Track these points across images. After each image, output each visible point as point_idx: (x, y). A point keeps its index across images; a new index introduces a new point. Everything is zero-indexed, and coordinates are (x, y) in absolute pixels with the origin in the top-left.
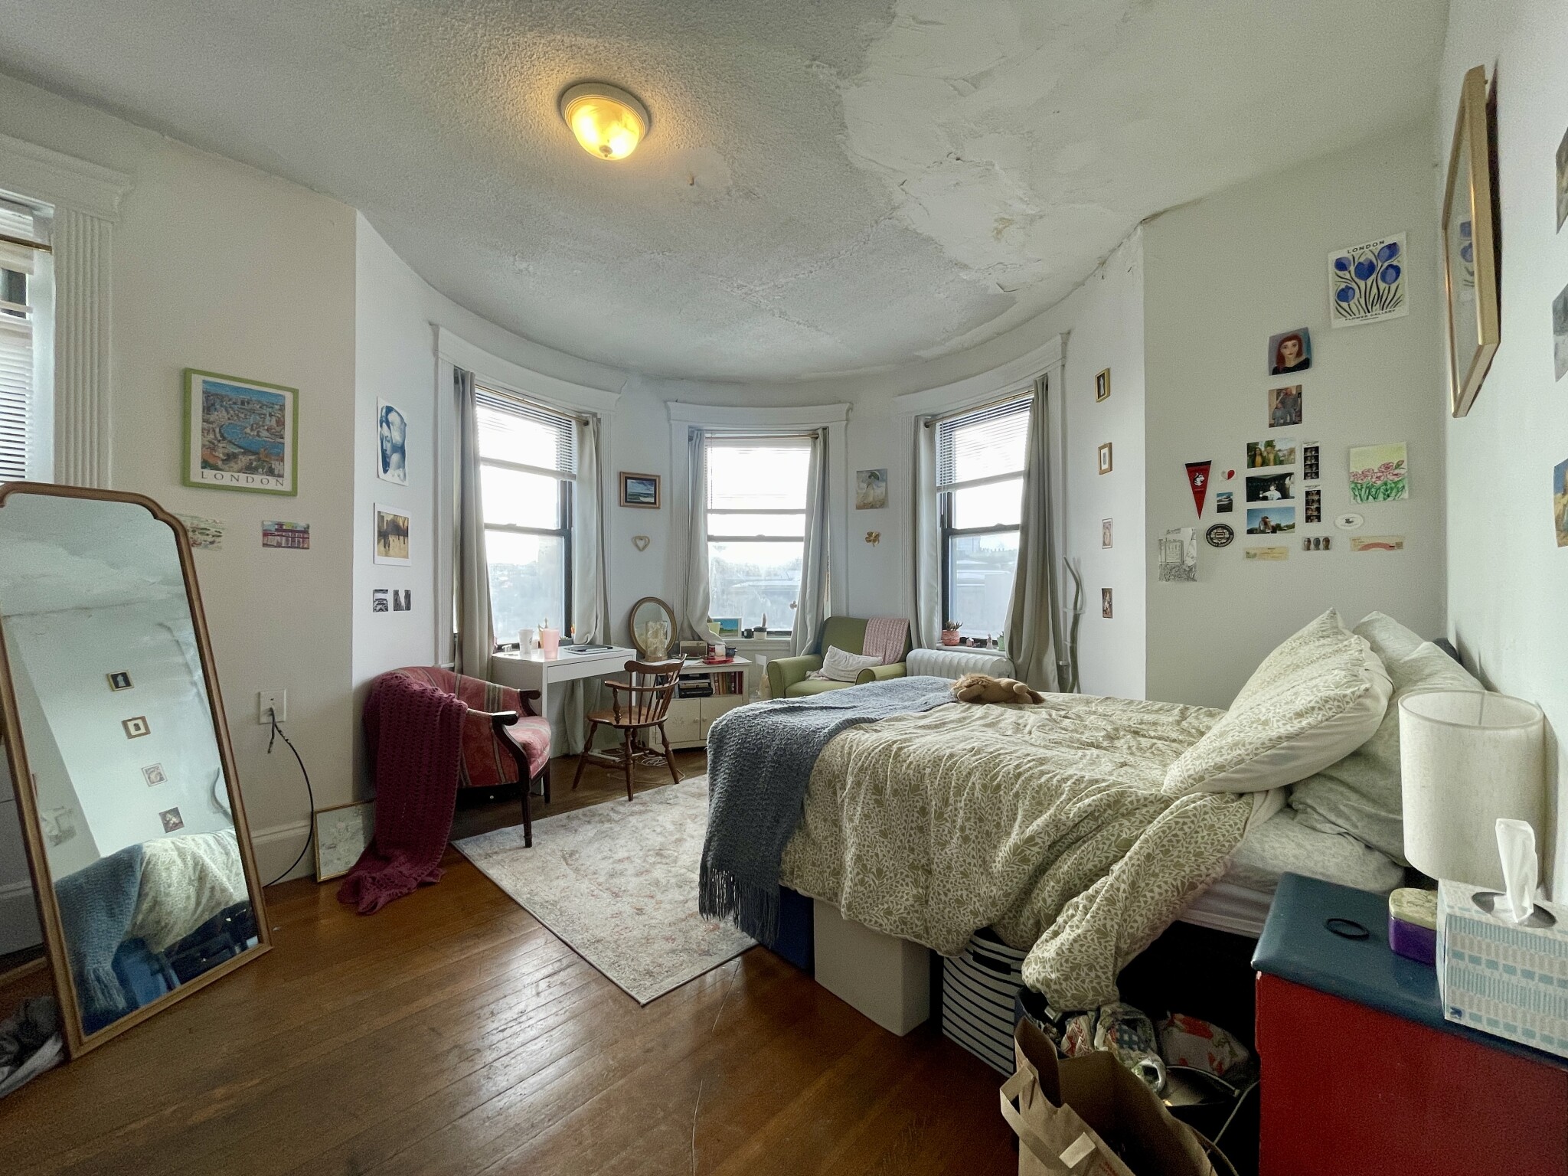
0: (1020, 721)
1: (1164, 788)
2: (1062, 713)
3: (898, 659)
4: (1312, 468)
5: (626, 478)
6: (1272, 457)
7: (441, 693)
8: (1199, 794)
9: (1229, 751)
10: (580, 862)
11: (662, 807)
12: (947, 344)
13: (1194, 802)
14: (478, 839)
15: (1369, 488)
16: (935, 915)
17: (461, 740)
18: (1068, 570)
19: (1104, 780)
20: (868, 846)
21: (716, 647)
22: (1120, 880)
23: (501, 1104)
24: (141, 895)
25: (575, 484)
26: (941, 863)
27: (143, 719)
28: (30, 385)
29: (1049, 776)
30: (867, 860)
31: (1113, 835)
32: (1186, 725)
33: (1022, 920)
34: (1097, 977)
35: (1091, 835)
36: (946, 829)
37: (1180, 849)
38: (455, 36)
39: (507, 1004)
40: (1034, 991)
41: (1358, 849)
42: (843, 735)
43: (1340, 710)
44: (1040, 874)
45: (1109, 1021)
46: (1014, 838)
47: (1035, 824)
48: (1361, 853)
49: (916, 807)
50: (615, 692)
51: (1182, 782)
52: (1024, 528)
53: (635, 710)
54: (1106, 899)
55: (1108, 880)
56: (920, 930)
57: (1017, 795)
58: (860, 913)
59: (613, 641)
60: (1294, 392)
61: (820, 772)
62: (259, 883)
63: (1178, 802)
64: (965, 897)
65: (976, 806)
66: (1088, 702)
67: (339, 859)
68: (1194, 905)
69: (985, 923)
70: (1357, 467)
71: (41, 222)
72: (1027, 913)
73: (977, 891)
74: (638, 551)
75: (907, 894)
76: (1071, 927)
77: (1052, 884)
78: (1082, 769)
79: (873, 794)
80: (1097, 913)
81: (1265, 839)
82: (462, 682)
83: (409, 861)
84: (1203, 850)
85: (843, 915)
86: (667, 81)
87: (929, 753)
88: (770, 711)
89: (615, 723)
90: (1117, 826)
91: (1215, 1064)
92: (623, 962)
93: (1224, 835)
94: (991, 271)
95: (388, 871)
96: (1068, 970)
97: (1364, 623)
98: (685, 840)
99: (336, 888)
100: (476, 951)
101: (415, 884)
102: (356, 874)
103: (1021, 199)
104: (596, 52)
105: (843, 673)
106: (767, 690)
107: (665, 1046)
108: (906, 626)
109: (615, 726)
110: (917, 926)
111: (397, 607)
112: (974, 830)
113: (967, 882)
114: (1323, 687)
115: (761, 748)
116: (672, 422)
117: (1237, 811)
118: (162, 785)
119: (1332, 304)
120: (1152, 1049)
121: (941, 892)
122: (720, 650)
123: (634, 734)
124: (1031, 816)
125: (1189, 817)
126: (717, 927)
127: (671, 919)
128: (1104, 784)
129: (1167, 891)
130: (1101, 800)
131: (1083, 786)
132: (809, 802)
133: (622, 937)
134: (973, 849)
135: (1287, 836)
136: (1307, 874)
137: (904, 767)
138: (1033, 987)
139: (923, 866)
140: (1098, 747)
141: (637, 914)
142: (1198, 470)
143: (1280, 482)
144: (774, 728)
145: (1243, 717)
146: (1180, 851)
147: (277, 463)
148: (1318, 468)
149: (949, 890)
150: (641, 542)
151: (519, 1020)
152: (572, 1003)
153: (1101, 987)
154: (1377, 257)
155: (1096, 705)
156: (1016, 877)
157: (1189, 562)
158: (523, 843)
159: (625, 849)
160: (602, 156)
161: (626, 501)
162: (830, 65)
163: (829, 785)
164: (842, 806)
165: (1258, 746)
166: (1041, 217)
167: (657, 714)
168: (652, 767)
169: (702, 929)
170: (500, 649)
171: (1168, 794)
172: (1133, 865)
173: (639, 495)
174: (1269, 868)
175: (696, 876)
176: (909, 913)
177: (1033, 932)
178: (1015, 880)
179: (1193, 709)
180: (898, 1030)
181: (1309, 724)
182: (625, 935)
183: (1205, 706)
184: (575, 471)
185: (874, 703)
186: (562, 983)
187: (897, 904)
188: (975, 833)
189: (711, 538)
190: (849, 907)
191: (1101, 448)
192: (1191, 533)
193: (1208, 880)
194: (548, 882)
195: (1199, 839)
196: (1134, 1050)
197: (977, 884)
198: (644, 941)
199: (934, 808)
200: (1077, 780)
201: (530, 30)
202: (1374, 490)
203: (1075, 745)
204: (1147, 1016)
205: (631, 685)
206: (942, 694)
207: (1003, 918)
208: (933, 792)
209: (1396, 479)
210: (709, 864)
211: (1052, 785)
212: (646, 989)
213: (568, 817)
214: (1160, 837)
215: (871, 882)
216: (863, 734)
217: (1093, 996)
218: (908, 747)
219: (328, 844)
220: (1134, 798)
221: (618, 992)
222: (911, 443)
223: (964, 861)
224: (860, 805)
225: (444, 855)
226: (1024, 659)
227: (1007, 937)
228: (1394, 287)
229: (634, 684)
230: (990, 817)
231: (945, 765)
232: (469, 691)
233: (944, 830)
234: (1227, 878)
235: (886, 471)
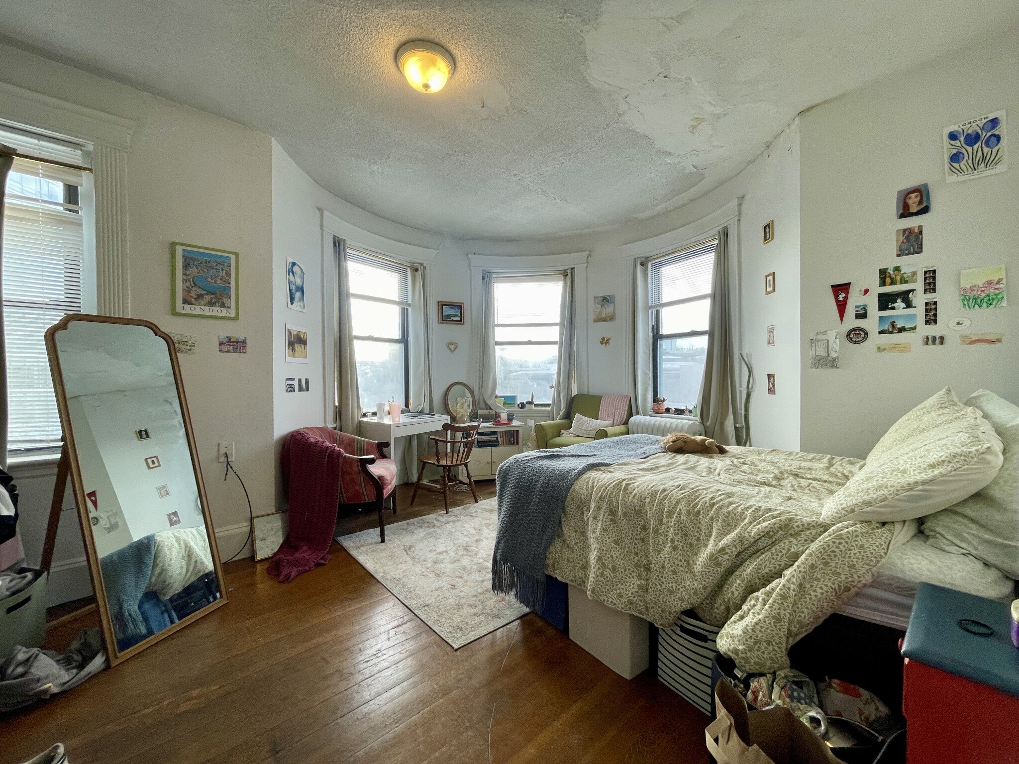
0: (711, 466)
1: (822, 516)
2: (741, 461)
3: (623, 422)
5: (442, 305)
6: (898, 278)
7: (328, 443)
8: (851, 522)
9: (875, 492)
10: (416, 553)
11: (467, 518)
12: (656, 208)
13: (848, 528)
14: (351, 537)
15: (975, 299)
16: (653, 599)
17: (340, 474)
18: (742, 361)
19: (776, 510)
20: (606, 550)
21: (501, 414)
22: (791, 582)
23: (366, 710)
24: (155, 565)
25: (410, 309)
26: (657, 563)
27: (156, 457)
28: (82, 254)
29: (735, 505)
30: (605, 560)
31: (784, 549)
32: (834, 470)
33: (716, 605)
34: (774, 650)
35: (767, 548)
36: (661, 541)
37: (837, 561)
38: (328, 17)
39: (369, 644)
40: (725, 656)
41: (979, 566)
42: (587, 475)
43: (966, 463)
44: (729, 574)
45: (782, 682)
46: (710, 548)
47: (725, 539)
48: (981, 569)
49: (639, 525)
50: (436, 443)
51: (837, 513)
52: (711, 333)
53: (450, 455)
54: (780, 595)
55: (783, 581)
56: (642, 608)
57: (712, 518)
58: (601, 595)
59: (435, 409)
60: (916, 231)
61: (572, 499)
62: (220, 561)
63: (834, 527)
64: (674, 588)
65: (682, 525)
66: (759, 453)
67: (267, 547)
68: (848, 602)
69: (689, 607)
70: (965, 284)
71: (87, 154)
72: (719, 601)
73: (683, 584)
74: (450, 352)
75: (633, 584)
76: (754, 613)
77: (738, 582)
78: (759, 501)
79: (609, 515)
80: (773, 605)
81: (904, 557)
82: (341, 437)
83: (309, 550)
84: (855, 563)
85: (589, 597)
86: (466, 36)
87: (649, 488)
88: (538, 457)
89: (437, 463)
90: (787, 543)
91: (863, 717)
92: (443, 620)
93: (872, 553)
94: (688, 156)
95: (297, 555)
96: (751, 644)
97: (973, 398)
98: (482, 540)
99: (266, 565)
100: (350, 609)
101: (313, 564)
102: (278, 557)
103: (710, 102)
104: (419, 20)
105: (585, 432)
106: (535, 443)
107: (470, 678)
108: (628, 400)
109: (437, 466)
110: (640, 606)
111: (301, 389)
112: (681, 542)
113: (676, 578)
114: (951, 445)
115: (532, 482)
116: (471, 267)
117: (882, 536)
118: (168, 498)
119: (946, 165)
120: (815, 703)
121: (657, 584)
122: (504, 416)
123: (449, 471)
124: (723, 533)
125: (843, 539)
126: (503, 599)
127: (474, 593)
128: (776, 512)
129: (827, 592)
130: (775, 523)
131: (760, 513)
132: (564, 519)
133: (442, 603)
134: (680, 555)
135: (922, 556)
136: (937, 584)
137: (631, 497)
138: (726, 654)
139: (644, 565)
140: (769, 485)
141: (452, 589)
142: (841, 289)
143: (905, 297)
144: (541, 470)
145: (884, 467)
146: (837, 563)
147: (227, 300)
148: (935, 285)
149: (663, 583)
150: (452, 346)
151: (377, 655)
152: (410, 646)
153: (777, 658)
154: (982, 129)
155: (765, 455)
156: (711, 576)
157: (834, 355)
158: (380, 540)
159: (444, 545)
160: (423, 90)
161: (443, 320)
162: (576, 15)
163: (579, 508)
164: (588, 524)
165: (898, 488)
166: (725, 115)
167: (464, 458)
168: (461, 492)
169: (494, 600)
170: (364, 415)
171: (826, 521)
172: (800, 572)
173: (451, 316)
174: (908, 578)
175: (490, 564)
176: (634, 597)
177: (724, 615)
178: (711, 578)
179: (838, 459)
180: (627, 676)
181: (941, 473)
182: (444, 603)
183: (847, 457)
184: (410, 301)
185: (608, 453)
186: (404, 632)
187: (626, 590)
188: (682, 544)
189: (498, 343)
190: (593, 591)
191: (767, 276)
192: (835, 334)
193: (859, 585)
194: (395, 565)
195: (852, 555)
196: (802, 704)
197: (683, 579)
198: (456, 607)
199: (652, 526)
200: (756, 509)
201: (376, 8)
202: (979, 300)
203: (753, 484)
204: (811, 679)
205: (447, 439)
206: (655, 446)
207: (702, 604)
208: (651, 515)
209: (997, 292)
210: (498, 558)
211: (738, 512)
212: (457, 639)
213: (408, 523)
214: (821, 552)
215: (608, 575)
216: (602, 474)
217: (771, 663)
218: (633, 483)
219: (261, 538)
220: (799, 523)
221: (440, 640)
222: (631, 277)
223: (674, 563)
224: (600, 522)
225: (331, 546)
226: (711, 422)
227: (706, 616)
228: (995, 150)
229: (449, 438)
230: (692, 534)
231: (660, 497)
232: (345, 442)
233: (659, 542)
234: (874, 584)
235: (614, 296)
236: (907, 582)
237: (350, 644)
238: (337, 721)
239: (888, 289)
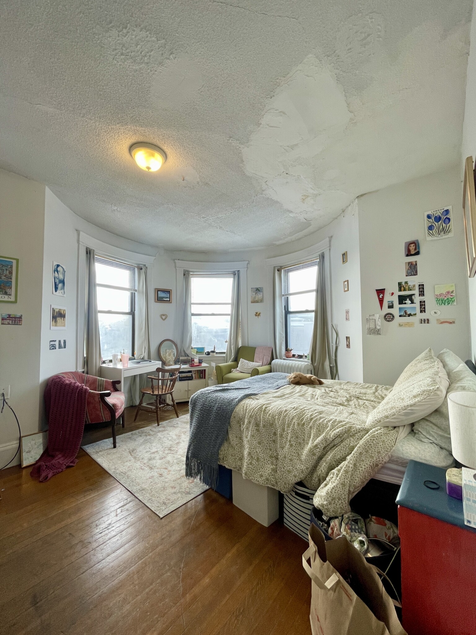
0: (314, 393)
1: (366, 425)
2: (330, 389)
3: (268, 364)
4: (422, 293)
5: (158, 290)
6: (407, 287)
7: (78, 384)
8: (379, 427)
9: (390, 410)
10: (137, 454)
11: (171, 428)
12: (286, 239)
13: (377, 431)
14: (93, 445)
15: (442, 300)
16: (279, 477)
17: (86, 404)
18: (333, 329)
19: (344, 421)
20: (253, 448)
21: (195, 359)
22: (350, 463)
23: (99, 567)
25: (136, 293)
26: (282, 455)
29: (323, 419)
30: (253, 454)
31: (347, 444)
32: (377, 394)
33: (313, 478)
34: (342, 503)
35: (339, 444)
36: (284, 441)
37: (372, 450)
38: (87, 125)
39: (103, 521)
40: (318, 509)
41: (437, 449)
42: (243, 402)
43: (428, 395)
44: (320, 460)
45: (346, 522)
46: (310, 445)
47: (317, 439)
48: (438, 450)
49: (272, 432)
50: (152, 381)
51: (373, 422)
52: (316, 312)
53: (161, 387)
54: (345, 471)
55: (345, 463)
56: (274, 483)
57: (311, 427)
58: (250, 476)
59: (152, 358)
60: (414, 263)
61: (235, 417)
63: (371, 431)
64: (291, 470)
65: (295, 432)
66: (340, 384)
67: (31, 457)
68: (379, 472)
69: (299, 480)
70: (437, 293)
72: (315, 476)
73: (296, 467)
74: (162, 321)
75: (269, 468)
76: (332, 482)
77: (324, 464)
78: (336, 416)
79: (255, 426)
80: (341, 477)
81: (403, 445)
82: (88, 378)
83: (63, 456)
84: (380, 450)
85: (244, 477)
86: (173, 143)
87: (277, 409)
88: (215, 391)
89: (152, 393)
90: (349, 441)
91: (387, 537)
92: (153, 499)
93: (388, 445)
94: (301, 213)
95: (54, 461)
96: (330, 500)
97: (441, 354)
98: (181, 443)
99: (30, 470)
100: (91, 497)
101: (65, 467)
102: (39, 464)
103: (311, 188)
104: (144, 132)
105: (246, 370)
106: (215, 380)
107: (170, 537)
108: (271, 350)
109: (152, 395)
110: (273, 481)
111: (60, 347)
112: (295, 442)
113: (292, 463)
114: (423, 385)
115: (211, 407)
116: (177, 268)
117: (393, 435)
119: (426, 231)
120: (364, 532)
121: (282, 467)
122: (196, 361)
123: (160, 398)
124: (317, 436)
125: (375, 437)
126: (193, 482)
127: (174, 478)
128: (344, 423)
129: (367, 467)
130: (343, 430)
131: (336, 424)
132: (230, 429)
133: (153, 487)
134: (294, 449)
135: (412, 444)
136: (418, 460)
137: (267, 416)
138: (318, 507)
139: (275, 456)
140: (343, 405)
141: (160, 477)
142: (380, 292)
143: (410, 297)
144: (216, 399)
145: (395, 396)
147: (9, 290)
148: (424, 292)
149: (285, 466)
150: (164, 317)
151: (108, 528)
152: (132, 518)
153: (343, 507)
154: (442, 214)
155: (344, 385)
156: (311, 461)
157: (378, 327)
158: (113, 446)
159: (156, 447)
160: (147, 170)
161: (158, 300)
162: (236, 140)
163: (238, 423)
164: (243, 431)
165: (400, 409)
166: (319, 195)
167: (170, 389)
168: (168, 411)
169: (187, 483)
170: (104, 362)
171: (368, 427)
172: (354, 457)
173: (163, 297)
174: (405, 457)
175: (185, 459)
176: (269, 476)
177: (318, 483)
178: (310, 462)
179: (380, 386)
180: (266, 524)
181: (418, 400)
182: (155, 486)
183: (385, 385)
184: (136, 288)
185: (257, 385)
186: (127, 509)
187: (265, 472)
188: (295, 443)
189: (193, 315)
190: (246, 474)
191: (344, 282)
192: (378, 316)
193: (383, 462)
194: (122, 463)
195: (379, 446)
196: (356, 533)
197: (296, 464)
198: (162, 489)
199: (279, 432)
200: (334, 421)
201: (118, 124)
202: (444, 301)
203: (334, 404)
204: (362, 517)
205: (159, 377)
206: (284, 381)
207: (306, 477)
208: (278, 426)
209: (452, 297)
210: (189, 456)
211: (324, 423)
212: (163, 510)
213: (132, 434)
214: (365, 445)
215: (255, 463)
216: (252, 401)
217: (340, 511)
218: (269, 406)
219: (27, 451)
220: (355, 429)
221: (151, 512)
222: (272, 277)
223: (291, 454)
224: (250, 431)
225: (78, 453)
226: (317, 364)
227: (308, 485)
228: (448, 225)
229: (160, 377)
230: (300, 437)
231: (283, 415)
232: (90, 381)
233: (283, 442)
234: (390, 461)
235: (263, 288)
236: (405, 459)
237: (90, 521)
238: (79, 577)
239: (403, 293)
